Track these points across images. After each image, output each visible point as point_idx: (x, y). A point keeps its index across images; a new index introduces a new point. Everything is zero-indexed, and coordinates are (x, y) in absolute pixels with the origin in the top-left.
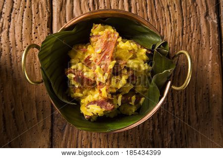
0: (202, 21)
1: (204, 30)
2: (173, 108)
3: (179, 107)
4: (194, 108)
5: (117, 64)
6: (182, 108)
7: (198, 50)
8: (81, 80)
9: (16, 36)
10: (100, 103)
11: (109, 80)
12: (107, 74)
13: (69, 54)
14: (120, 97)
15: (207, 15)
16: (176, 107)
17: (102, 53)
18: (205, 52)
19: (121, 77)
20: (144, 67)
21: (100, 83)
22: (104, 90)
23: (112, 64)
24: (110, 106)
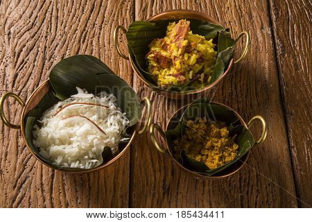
0: (259, 32)
1: (260, 39)
2: (237, 96)
3: (242, 95)
4: (255, 96)
6: (244, 96)
7: (256, 53)
9: (105, 40)
13: (149, 46)
14: (191, 72)
15: (262, 28)
16: (240, 95)
17: (177, 35)
18: (262, 54)
19: (192, 55)
21: (175, 57)
22: (178, 62)
23: (184, 43)
24: (182, 78)
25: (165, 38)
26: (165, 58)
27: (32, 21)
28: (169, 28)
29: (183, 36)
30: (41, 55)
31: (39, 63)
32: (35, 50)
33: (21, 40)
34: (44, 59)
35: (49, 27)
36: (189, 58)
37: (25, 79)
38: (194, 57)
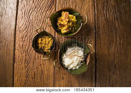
5: (69, 20)
8: (60, 25)
10: (66, 30)
11: (68, 24)
12: (67, 22)
13: (57, 19)
14: (70, 28)
17: (65, 17)
20: (75, 20)
21: (65, 25)
22: (66, 26)
23: (68, 20)
24: (68, 30)
25: (62, 17)
26: (63, 24)
27: (26, 26)
28: (62, 13)
29: (67, 17)
30: (29, 38)
31: (28, 41)
32: (27, 37)
33: (23, 33)
34: (30, 39)
35: (31, 29)
36: (69, 24)
37: (25, 46)
38: (71, 24)
